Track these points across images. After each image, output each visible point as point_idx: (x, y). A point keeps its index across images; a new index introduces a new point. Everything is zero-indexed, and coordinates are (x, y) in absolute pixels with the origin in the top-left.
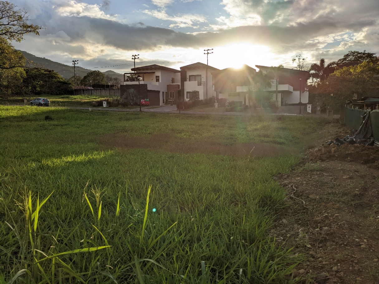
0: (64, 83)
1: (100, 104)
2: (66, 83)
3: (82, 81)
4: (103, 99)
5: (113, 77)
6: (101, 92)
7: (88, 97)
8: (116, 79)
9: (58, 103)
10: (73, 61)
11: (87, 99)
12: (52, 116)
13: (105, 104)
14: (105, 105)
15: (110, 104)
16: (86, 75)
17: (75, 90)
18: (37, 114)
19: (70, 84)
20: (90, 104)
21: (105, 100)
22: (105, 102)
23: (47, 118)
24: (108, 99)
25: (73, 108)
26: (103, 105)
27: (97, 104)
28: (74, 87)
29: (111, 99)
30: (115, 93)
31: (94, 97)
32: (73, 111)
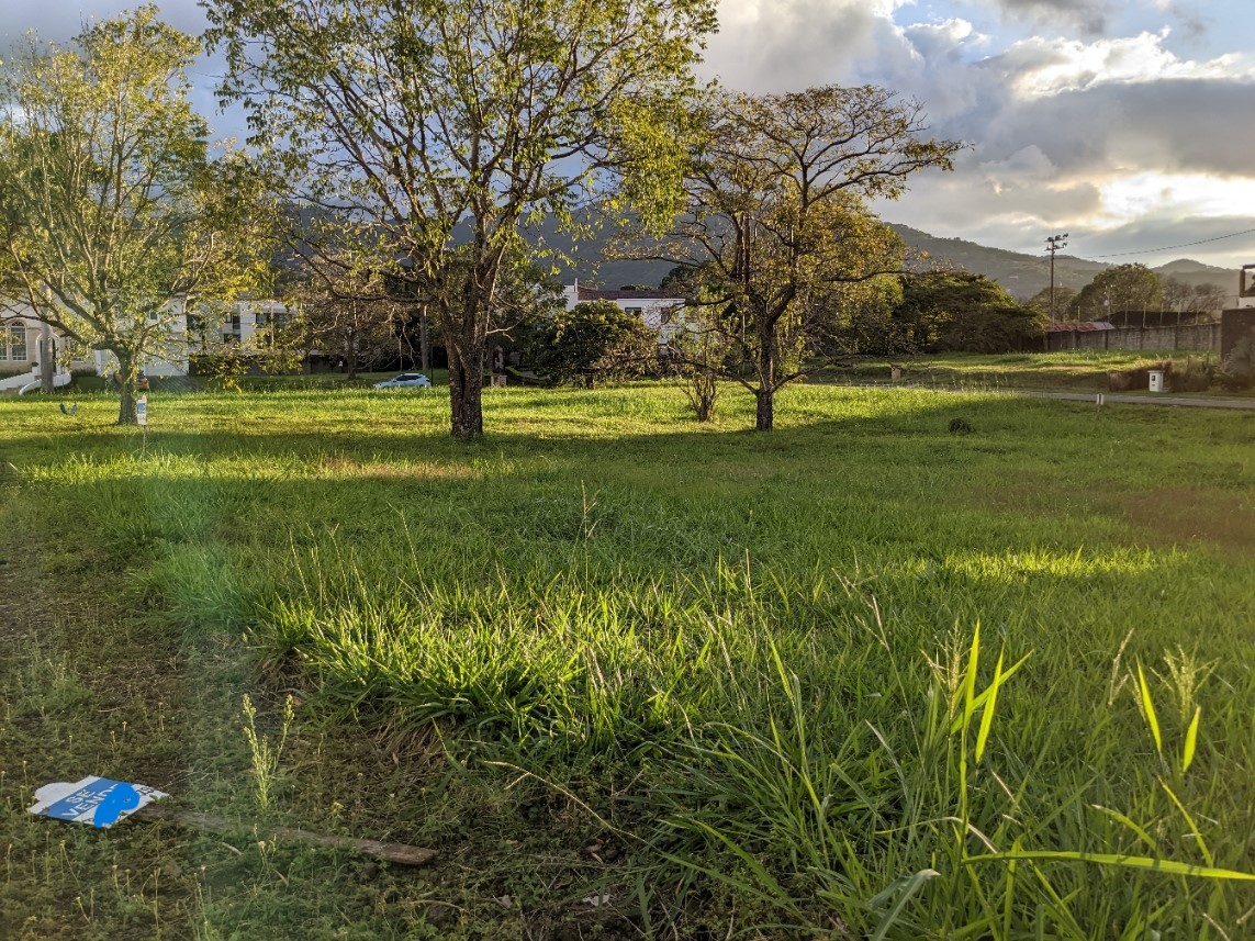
0: (1014, 313)
1: (1138, 380)
2: (1022, 314)
3: (1074, 303)
4: (1150, 362)
5: (1194, 283)
6: (1142, 338)
7: (1095, 358)
8: (1204, 290)
9: (992, 380)
10: (1050, 240)
11: (1090, 365)
12: (972, 420)
13: (1156, 382)
14: (1155, 384)
15: (1174, 382)
16: (1091, 280)
17: (1051, 335)
18: (927, 413)
19: (1035, 315)
20: (1100, 381)
21: (1157, 368)
22: (1157, 376)
23: (957, 427)
24: (1169, 365)
25: (1042, 395)
26: (1147, 386)
27: (1124, 383)
28: (1046, 323)
29: (1180, 365)
30: (1196, 340)
31: (1118, 358)
32: (1038, 406)
